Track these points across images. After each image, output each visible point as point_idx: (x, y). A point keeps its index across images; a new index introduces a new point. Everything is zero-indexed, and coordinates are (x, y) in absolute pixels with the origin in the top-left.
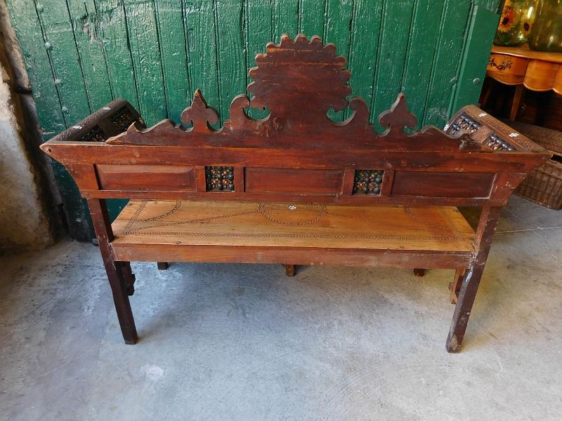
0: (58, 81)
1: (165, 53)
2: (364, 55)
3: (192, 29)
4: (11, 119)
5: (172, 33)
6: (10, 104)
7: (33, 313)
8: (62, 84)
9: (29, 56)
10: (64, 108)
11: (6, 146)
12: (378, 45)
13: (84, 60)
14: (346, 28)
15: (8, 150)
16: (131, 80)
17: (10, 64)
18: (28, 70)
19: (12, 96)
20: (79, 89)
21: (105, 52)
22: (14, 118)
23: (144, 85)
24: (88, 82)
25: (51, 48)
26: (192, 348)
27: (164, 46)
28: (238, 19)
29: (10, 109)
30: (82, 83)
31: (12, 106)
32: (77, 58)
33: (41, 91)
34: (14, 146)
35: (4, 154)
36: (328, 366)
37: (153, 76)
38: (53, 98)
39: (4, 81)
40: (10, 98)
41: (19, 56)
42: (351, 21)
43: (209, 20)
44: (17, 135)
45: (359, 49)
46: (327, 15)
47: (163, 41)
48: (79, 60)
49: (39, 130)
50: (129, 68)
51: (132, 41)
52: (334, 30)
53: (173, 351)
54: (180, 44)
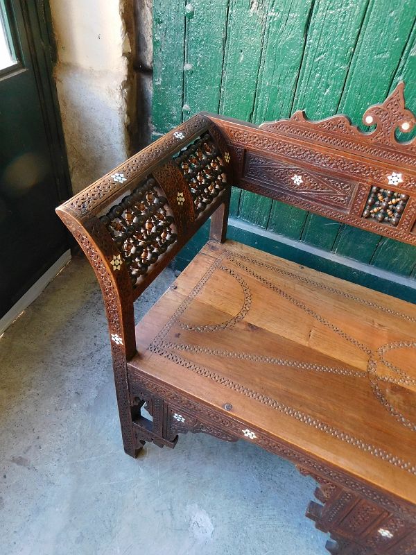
0: (188, 67)
1: (363, 52)
4: (121, 108)
6: (123, 88)
7: (91, 355)
8: (192, 73)
9: (160, 22)
10: (186, 107)
11: (109, 140)
13: (230, 42)
15: (110, 145)
16: (289, 87)
17: (136, 29)
18: (155, 43)
19: (128, 77)
20: (212, 85)
21: (266, 33)
22: (125, 107)
23: (308, 99)
24: (226, 77)
25: (191, 15)
26: (256, 504)
27: (366, 37)
29: (122, 94)
30: (218, 76)
31: (125, 90)
32: (223, 36)
33: (164, 77)
34: (117, 143)
35: (105, 148)
37: (327, 86)
38: (176, 91)
39: (124, 54)
40: (126, 79)
41: (150, 17)
44: (123, 130)
47: (369, 29)
48: (225, 40)
49: (149, 125)
50: (293, 68)
51: (317, 19)
53: (232, 497)
54: (397, 39)
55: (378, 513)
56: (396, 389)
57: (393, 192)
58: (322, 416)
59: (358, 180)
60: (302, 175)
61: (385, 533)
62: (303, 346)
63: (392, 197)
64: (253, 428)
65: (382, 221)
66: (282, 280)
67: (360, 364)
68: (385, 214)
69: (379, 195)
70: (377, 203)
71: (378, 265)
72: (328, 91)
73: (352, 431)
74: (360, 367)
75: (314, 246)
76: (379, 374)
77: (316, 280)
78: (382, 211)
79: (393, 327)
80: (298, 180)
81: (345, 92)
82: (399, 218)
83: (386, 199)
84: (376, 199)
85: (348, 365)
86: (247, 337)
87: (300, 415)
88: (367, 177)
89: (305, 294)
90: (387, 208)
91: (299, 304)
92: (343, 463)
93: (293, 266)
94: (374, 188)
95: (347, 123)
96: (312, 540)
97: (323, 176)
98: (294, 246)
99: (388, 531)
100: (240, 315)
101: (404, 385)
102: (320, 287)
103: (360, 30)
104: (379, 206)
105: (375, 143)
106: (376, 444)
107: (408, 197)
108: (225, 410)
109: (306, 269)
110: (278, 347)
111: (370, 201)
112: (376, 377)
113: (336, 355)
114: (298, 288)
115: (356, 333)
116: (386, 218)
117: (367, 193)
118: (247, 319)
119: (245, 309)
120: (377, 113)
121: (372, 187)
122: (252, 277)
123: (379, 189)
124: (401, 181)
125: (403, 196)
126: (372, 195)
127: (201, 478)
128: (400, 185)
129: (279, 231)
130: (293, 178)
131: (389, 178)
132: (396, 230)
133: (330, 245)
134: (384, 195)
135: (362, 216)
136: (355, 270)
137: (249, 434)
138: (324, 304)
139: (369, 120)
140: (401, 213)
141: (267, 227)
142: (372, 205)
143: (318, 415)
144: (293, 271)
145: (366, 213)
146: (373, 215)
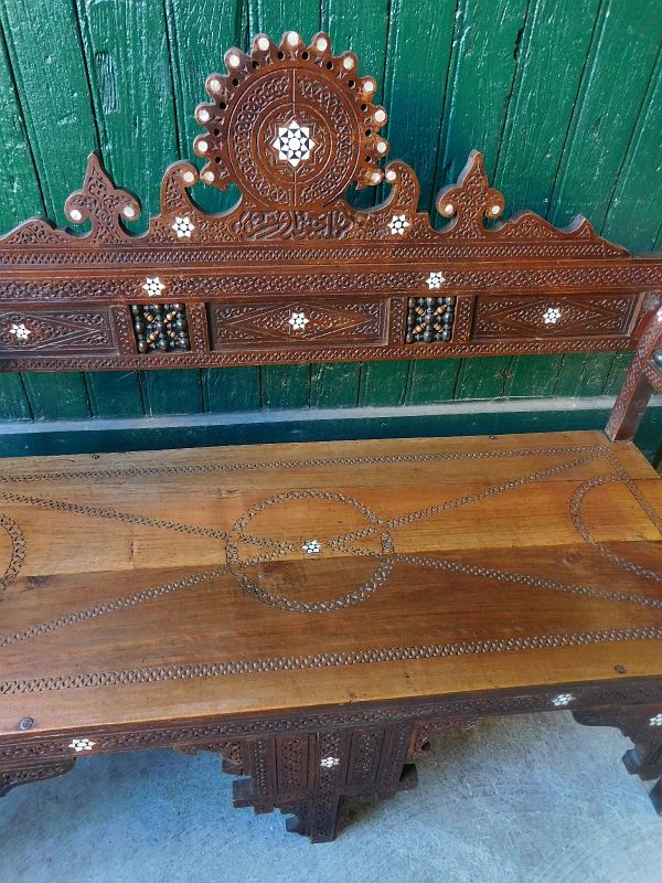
1: (37, 119)
2: (539, 124)
3: (105, 52)
5: (49, 60)
12: (576, 98)
14: (506, 52)
26: (177, 837)
27: (31, 99)
28: (231, 24)
36: (482, 853)
37: (11, 179)
42: (520, 33)
43: (151, 26)
45: (530, 110)
46: (461, 17)
47: (27, 85)
52: (475, 59)
53: (135, 851)
54: (76, 95)
55: (305, 743)
56: (270, 568)
57: (162, 305)
58: (179, 659)
59: (106, 304)
60: (23, 322)
61: (329, 762)
62: (124, 572)
63: (163, 312)
64: (81, 733)
65: (169, 348)
66: (69, 487)
67: (215, 557)
68: (168, 339)
69: (146, 315)
70: (149, 327)
71: (216, 410)
72: (16, 185)
73: (226, 655)
74: (216, 562)
75: (116, 418)
76: (243, 559)
77: (122, 467)
78: (161, 336)
79: (248, 486)
80: (21, 332)
81: (43, 181)
82: (187, 337)
83: (158, 318)
84: (144, 322)
85: (199, 567)
86: (31, 600)
87: (146, 675)
88: (116, 296)
89: (109, 494)
90: (164, 329)
91: (106, 513)
92: (226, 707)
93: (82, 461)
94: (135, 308)
95: (47, 228)
96: (273, 833)
97: (56, 315)
98: (87, 429)
99: (330, 758)
100: (11, 572)
101: (282, 558)
102: (131, 473)
103: (16, 89)
104: (153, 330)
105: (101, 246)
106: (262, 656)
107: (183, 305)
108: (24, 731)
109: (105, 457)
110: (86, 592)
111: (138, 327)
112: (241, 565)
113: (179, 561)
114: (96, 489)
115: (199, 517)
116: (172, 344)
117: (130, 317)
118: (24, 572)
119: (17, 558)
120: (81, 204)
121: (131, 307)
122: (17, 503)
123: (141, 307)
124: (162, 287)
125: (177, 306)
126: (138, 318)
127: (75, 855)
128: (165, 292)
129: (54, 415)
130: (12, 331)
131: (146, 287)
132: (191, 355)
133: (139, 408)
134: (152, 312)
135: (139, 353)
136: (189, 429)
137: (81, 745)
138: (142, 496)
139: (76, 215)
140: (185, 329)
141: (32, 415)
142: (145, 332)
143: (173, 659)
144: (83, 469)
145: (141, 345)
146: (153, 345)
